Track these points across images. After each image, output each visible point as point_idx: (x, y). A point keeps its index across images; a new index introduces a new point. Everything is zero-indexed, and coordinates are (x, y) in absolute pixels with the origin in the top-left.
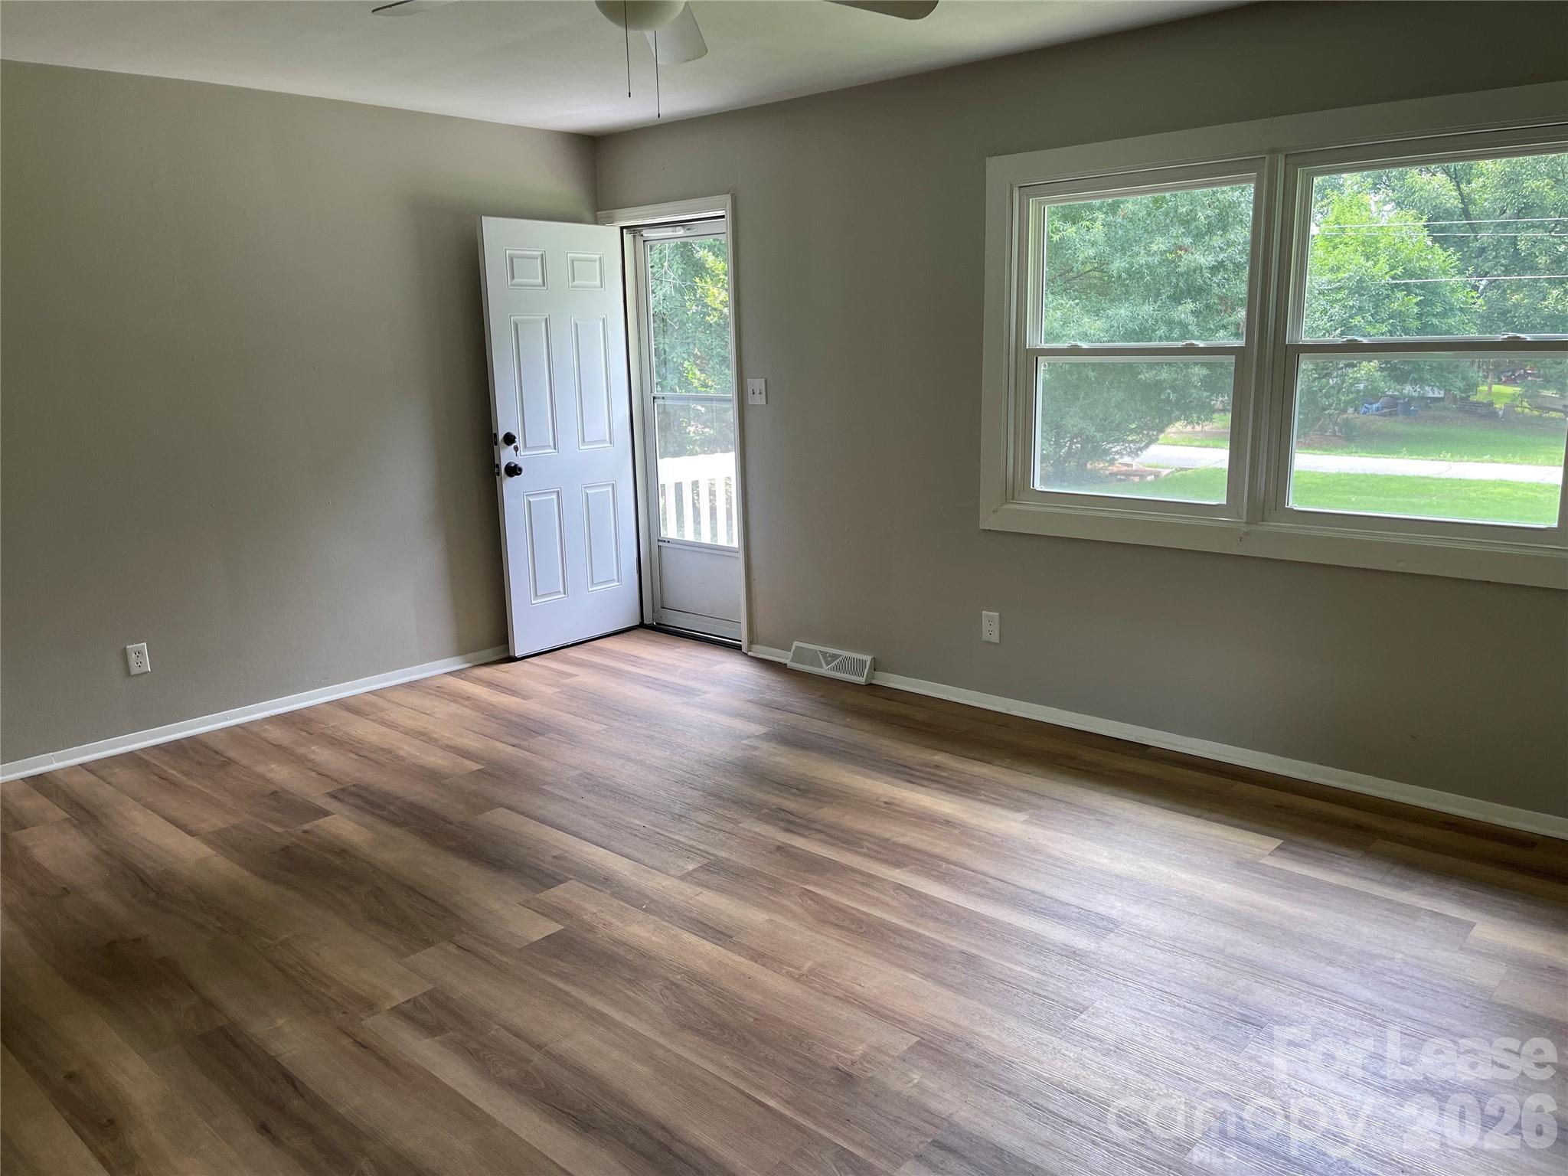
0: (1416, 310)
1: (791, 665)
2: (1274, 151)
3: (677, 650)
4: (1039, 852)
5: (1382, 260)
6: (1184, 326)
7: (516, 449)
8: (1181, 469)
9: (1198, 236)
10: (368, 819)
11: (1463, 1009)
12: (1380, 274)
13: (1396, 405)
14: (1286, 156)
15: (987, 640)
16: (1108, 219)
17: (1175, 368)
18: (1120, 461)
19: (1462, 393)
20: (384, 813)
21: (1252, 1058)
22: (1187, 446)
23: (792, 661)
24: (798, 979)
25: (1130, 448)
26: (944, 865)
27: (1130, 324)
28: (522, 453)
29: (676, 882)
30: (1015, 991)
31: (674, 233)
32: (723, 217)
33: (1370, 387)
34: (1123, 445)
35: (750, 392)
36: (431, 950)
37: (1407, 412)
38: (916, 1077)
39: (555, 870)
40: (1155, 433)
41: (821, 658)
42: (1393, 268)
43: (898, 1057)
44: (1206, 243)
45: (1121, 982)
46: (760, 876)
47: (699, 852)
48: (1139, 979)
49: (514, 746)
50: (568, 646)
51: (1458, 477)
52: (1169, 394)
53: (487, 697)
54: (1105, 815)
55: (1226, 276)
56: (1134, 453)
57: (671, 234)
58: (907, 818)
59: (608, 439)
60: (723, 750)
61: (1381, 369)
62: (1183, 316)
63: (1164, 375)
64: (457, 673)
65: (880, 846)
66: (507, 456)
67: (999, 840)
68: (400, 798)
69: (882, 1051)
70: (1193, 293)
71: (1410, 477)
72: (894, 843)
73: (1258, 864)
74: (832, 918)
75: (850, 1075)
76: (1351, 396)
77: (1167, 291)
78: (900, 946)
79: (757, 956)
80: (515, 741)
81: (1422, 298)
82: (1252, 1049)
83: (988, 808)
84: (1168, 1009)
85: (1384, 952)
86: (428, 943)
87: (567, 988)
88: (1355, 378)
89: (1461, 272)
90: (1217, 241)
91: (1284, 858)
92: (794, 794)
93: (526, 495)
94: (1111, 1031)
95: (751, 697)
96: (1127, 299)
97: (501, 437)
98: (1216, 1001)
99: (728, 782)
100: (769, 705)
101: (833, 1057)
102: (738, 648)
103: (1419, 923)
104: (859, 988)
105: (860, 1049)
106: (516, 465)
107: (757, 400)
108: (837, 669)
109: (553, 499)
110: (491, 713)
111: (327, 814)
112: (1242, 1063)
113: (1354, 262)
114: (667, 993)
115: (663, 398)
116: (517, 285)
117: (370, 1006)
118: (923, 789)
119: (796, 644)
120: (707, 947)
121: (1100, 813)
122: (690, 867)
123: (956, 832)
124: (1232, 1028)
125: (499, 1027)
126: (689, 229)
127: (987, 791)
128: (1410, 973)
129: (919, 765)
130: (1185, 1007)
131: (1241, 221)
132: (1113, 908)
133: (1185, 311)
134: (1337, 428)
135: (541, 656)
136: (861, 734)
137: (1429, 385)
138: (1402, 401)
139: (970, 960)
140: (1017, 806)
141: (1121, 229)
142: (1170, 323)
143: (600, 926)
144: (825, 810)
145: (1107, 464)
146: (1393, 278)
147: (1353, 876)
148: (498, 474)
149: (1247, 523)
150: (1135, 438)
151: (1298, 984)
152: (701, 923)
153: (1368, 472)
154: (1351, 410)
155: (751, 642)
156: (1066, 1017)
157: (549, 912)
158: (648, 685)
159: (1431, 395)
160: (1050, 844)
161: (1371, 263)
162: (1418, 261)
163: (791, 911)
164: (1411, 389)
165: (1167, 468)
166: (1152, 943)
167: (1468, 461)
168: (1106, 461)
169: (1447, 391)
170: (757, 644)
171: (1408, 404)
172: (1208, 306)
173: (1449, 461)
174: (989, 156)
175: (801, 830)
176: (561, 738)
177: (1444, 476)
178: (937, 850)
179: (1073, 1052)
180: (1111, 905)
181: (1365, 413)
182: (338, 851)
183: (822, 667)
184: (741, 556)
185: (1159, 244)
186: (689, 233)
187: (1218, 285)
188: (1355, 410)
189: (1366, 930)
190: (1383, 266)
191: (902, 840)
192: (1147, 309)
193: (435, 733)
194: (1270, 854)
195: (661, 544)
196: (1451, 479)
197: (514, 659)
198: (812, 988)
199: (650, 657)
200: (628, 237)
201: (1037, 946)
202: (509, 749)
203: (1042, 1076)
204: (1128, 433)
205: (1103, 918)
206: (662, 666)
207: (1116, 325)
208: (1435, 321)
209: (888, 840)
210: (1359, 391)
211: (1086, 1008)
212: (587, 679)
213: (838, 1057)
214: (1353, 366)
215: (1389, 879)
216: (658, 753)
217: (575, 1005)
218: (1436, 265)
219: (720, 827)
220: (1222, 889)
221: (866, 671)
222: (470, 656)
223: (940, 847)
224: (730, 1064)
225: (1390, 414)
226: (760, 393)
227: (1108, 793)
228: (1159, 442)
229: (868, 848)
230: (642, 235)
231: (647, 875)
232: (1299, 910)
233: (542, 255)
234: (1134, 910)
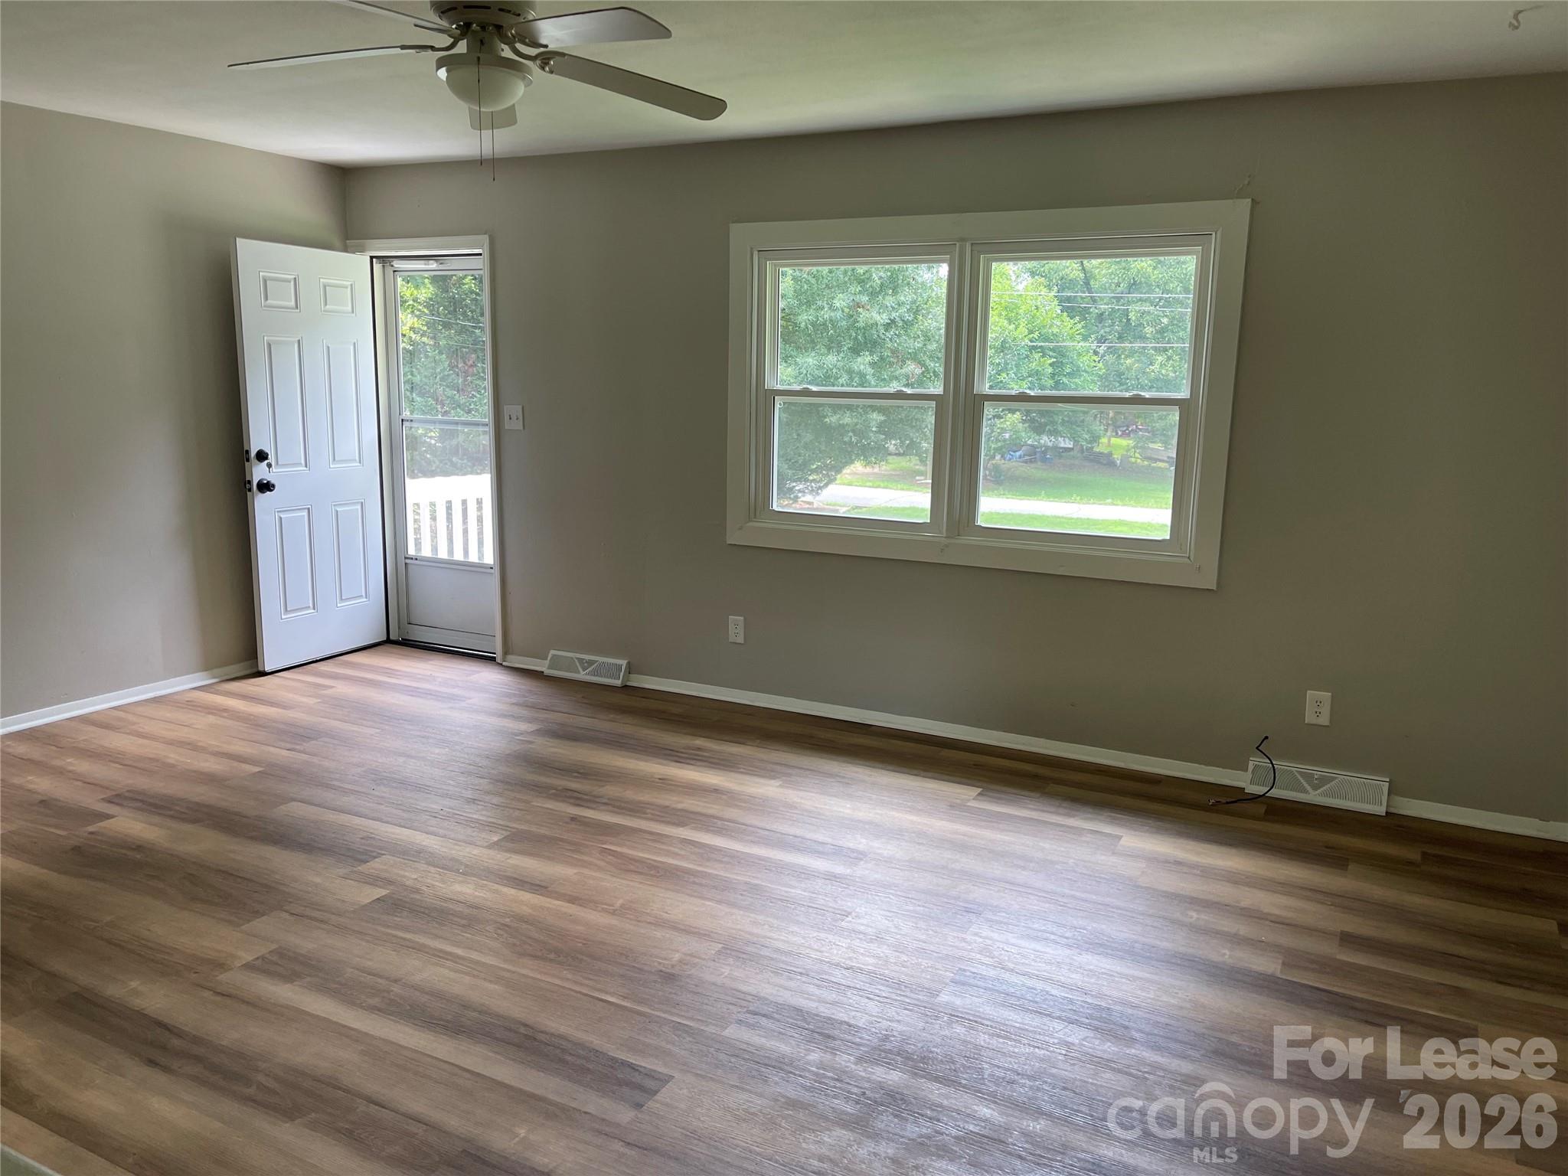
0: (1050, 370)
1: (547, 672)
2: (963, 240)
3: (431, 662)
4: (796, 808)
5: (1022, 325)
6: (862, 375)
7: (269, 466)
8: (857, 507)
9: (873, 294)
10: (156, 819)
11: (1118, 891)
12: (1020, 336)
13: (1035, 453)
14: (972, 244)
15: (732, 641)
16: (795, 274)
17: (855, 413)
18: (803, 499)
19: (1088, 443)
20: (172, 813)
21: (976, 934)
22: (860, 486)
23: (548, 668)
24: (613, 913)
25: (812, 487)
26: (719, 822)
27: (816, 372)
28: (274, 470)
29: (486, 851)
30: (793, 906)
31: (427, 266)
32: (480, 254)
33: (1014, 436)
34: (804, 484)
35: (507, 418)
36: (264, 918)
37: (1044, 460)
38: (726, 971)
39: (367, 848)
40: (833, 474)
41: (578, 664)
42: (1031, 332)
43: (709, 959)
44: (880, 302)
45: (874, 893)
46: (561, 841)
47: (500, 827)
48: (888, 891)
49: (288, 750)
50: (317, 661)
51: (1086, 517)
52: (851, 437)
53: (245, 709)
54: (844, 777)
55: (897, 332)
56: (816, 491)
57: (424, 266)
58: (681, 789)
59: (357, 458)
60: (499, 745)
61: (1024, 422)
62: (862, 367)
63: (847, 419)
64: (205, 688)
65: (660, 812)
66: (259, 472)
67: (761, 801)
68: (183, 799)
69: (695, 957)
70: (869, 345)
71: (1048, 517)
72: (673, 809)
73: (965, 806)
74: (632, 867)
75: (673, 975)
76: (999, 444)
77: (848, 344)
78: (694, 883)
79: (572, 900)
80: (289, 746)
81: (1055, 360)
82: (974, 928)
83: (747, 777)
84: (912, 908)
85: (1061, 859)
86: (258, 914)
87: (408, 936)
88: (1002, 428)
89: (1085, 338)
90: (889, 301)
91: (985, 801)
92: (576, 777)
93: (278, 512)
94: (871, 927)
95: (514, 700)
96: (813, 349)
97: (253, 454)
98: (946, 900)
99: (512, 771)
100: (533, 707)
101: (656, 964)
102: (493, 659)
103: (1084, 839)
104: (666, 915)
105: (677, 956)
106: (268, 482)
107: (513, 425)
108: (594, 673)
109: (304, 516)
110: (255, 723)
111: (108, 817)
112: (969, 938)
113: (1000, 324)
114: (499, 931)
115: (412, 421)
116: (269, 307)
117: (220, 966)
118: (691, 767)
119: (552, 652)
120: (526, 896)
121: (839, 776)
122: (495, 839)
123: (724, 797)
124: (959, 916)
125: (352, 970)
126: (441, 264)
127: (745, 765)
128: (1080, 871)
129: (684, 748)
130: (923, 906)
131: (908, 284)
132: (860, 843)
133: (863, 362)
134: (987, 473)
135: (291, 670)
136: (626, 726)
137: (1061, 437)
138: (1039, 450)
139: (755, 889)
140: (771, 775)
141: (807, 284)
142: (850, 372)
143: (424, 888)
144: (607, 787)
145: (791, 502)
146: (1031, 341)
147: (1035, 810)
148: (250, 490)
149: (945, 537)
150: (815, 477)
151: (1003, 884)
152: (517, 879)
153: (1014, 512)
154: (998, 457)
155: (506, 653)
156: (836, 921)
157: (374, 881)
158: (411, 693)
159: (1062, 445)
160: (803, 802)
161: (1012, 327)
162: (1050, 328)
163: (596, 865)
164: (1047, 439)
165: (844, 506)
166: (893, 865)
167: (1094, 503)
168: (790, 498)
169: (1076, 442)
170: (512, 654)
171: (1044, 453)
172: (882, 358)
173: (1079, 503)
174: (733, 222)
175: (589, 805)
176: (336, 742)
177: (1075, 516)
178: (711, 812)
179: (844, 943)
180: (859, 842)
181: (1010, 459)
182: (134, 847)
183: (579, 672)
184: (497, 572)
185: (841, 301)
186: (441, 267)
187: (891, 340)
188: (1002, 457)
189: (1047, 846)
190: (1023, 330)
191: (680, 806)
192: (831, 359)
193: (200, 741)
194: (973, 799)
195: (408, 561)
196: (1081, 519)
197: (264, 674)
198: (627, 918)
199: (408, 670)
200: (377, 267)
201: (804, 874)
202: (285, 753)
203: (824, 961)
204: (809, 473)
205: (853, 851)
206: (420, 676)
207: (805, 372)
208: (1065, 380)
209: (668, 807)
210: (1005, 440)
211: (850, 913)
212: (342, 689)
213: (660, 963)
214: (999, 417)
215: (1061, 810)
216: (437, 751)
217: (420, 949)
218: (1066, 331)
219: (513, 806)
220: (941, 825)
221: (622, 674)
222: (217, 671)
223: (713, 809)
224: (570, 976)
225: (1031, 461)
226: (517, 419)
227: (844, 762)
228: (837, 482)
229: (652, 814)
230: (392, 266)
231: (456, 847)
232: (999, 836)
233: (295, 278)
234: (876, 844)
